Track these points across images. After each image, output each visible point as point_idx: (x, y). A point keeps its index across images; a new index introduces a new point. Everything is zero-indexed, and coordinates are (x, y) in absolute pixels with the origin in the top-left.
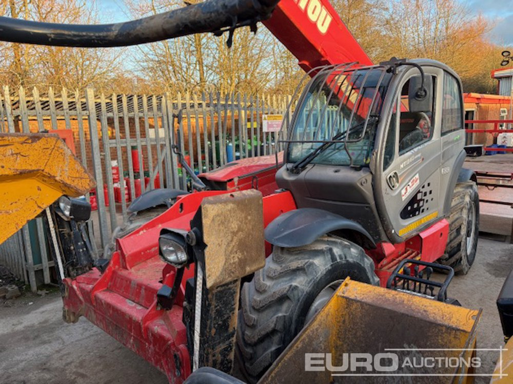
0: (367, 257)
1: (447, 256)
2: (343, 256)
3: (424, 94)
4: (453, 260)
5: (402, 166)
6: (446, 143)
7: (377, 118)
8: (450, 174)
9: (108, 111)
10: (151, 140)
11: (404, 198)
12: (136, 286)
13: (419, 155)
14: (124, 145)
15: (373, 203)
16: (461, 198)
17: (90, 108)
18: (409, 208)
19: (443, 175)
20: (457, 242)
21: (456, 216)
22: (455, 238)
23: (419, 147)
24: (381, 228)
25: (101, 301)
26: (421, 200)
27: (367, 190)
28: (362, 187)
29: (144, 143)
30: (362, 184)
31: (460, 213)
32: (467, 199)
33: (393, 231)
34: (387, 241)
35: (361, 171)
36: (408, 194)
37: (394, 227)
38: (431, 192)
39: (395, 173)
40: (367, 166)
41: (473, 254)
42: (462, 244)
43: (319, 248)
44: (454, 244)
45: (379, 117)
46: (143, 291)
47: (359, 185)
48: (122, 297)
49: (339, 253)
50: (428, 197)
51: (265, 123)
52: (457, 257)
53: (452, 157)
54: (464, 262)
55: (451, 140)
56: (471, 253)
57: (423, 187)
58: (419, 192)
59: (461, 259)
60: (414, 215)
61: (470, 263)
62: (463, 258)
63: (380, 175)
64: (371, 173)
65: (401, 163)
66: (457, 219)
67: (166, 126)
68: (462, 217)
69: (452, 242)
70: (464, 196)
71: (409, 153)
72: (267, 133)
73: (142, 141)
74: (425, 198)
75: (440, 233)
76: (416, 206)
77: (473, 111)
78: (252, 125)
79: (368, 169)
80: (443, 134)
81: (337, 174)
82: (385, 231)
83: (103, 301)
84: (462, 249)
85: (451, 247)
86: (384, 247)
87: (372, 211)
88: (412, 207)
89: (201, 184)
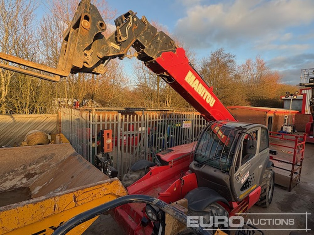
0: (226, 211)
1: (260, 200)
2: (216, 214)
3: (253, 148)
4: (262, 202)
5: (242, 170)
6: (261, 156)
7: (233, 153)
8: (262, 168)
9: (125, 121)
10: (139, 131)
11: (242, 183)
12: (132, 211)
13: (250, 164)
14: (129, 134)
15: (229, 187)
16: (267, 175)
17: (119, 120)
18: (244, 186)
19: (259, 169)
20: (264, 195)
21: (264, 184)
22: (263, 193)
23: (250, 160)
24: (232, 196)
25: (118, 213)
26: (250, 181)
27: (227, 182)
28: (225, 181)
29: (137, 133)
30: (225, 180)
31: (266, 182)
32: (270, 176)
33: (237, 198)
34: (235, 201)
35: (225, 174)
36: (244, 181)
37: (238, 195)
38: (254, 177)
39: (239, 174)
40: (228, 172)
41: (271, 198)
42: (267, 196)
43: (207, 211)
44: (263, 195)
45: (234, 153)
46: (135, 214)
47: (224, 180)
48: (126, 213)
49: (215, 212)
50: (253, 179)
51: (183, 124)
52: (264, 201)
53: (264, 160)
54: (267, 203)
55: (264, 153)
56: (270, 198)
57: (251, 175)
58: (249, 178)
59: (266, 202)
60: (246, 188)
61: (270, 203)
62: (267, 202)
63: (233, 175)
64: (229, 175)
65: (242, 169)
66: (265, 185)
67: (145, 126)
68: (267, 184)
69: (263, 194)
70: (268, 174)
71: (245, 164)
72: (184, 128)
73: (136, 132)
74: (251, 180)
75: (257, 193)
76: (247, 184)
77: (272, 117)
78: (178, 125)
79: (228, 173)
80: (260, 152)
81: (215, 172)
82: (234, 198)
83: (119, 214)
84: (266, 198)
85: (262, 197)
86: (233, 204)
87: (229, 190)
88: (246, 185)
89: (159, 163)
